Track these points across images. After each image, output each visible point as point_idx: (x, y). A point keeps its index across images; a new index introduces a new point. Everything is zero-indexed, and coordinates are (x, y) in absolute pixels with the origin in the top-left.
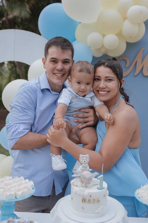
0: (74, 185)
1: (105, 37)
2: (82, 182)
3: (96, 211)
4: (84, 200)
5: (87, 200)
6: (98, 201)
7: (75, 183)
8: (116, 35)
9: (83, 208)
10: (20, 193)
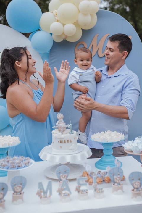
0: (54, 134)
1: (65, 26)
2: (60, 131)
3: (70, 148)
4: (61, 142)
5: (63, 141)
6: (71, 141)
7: (55, 132)
8: (73, 24)
9: (61, 147)
10: (11, 143)
